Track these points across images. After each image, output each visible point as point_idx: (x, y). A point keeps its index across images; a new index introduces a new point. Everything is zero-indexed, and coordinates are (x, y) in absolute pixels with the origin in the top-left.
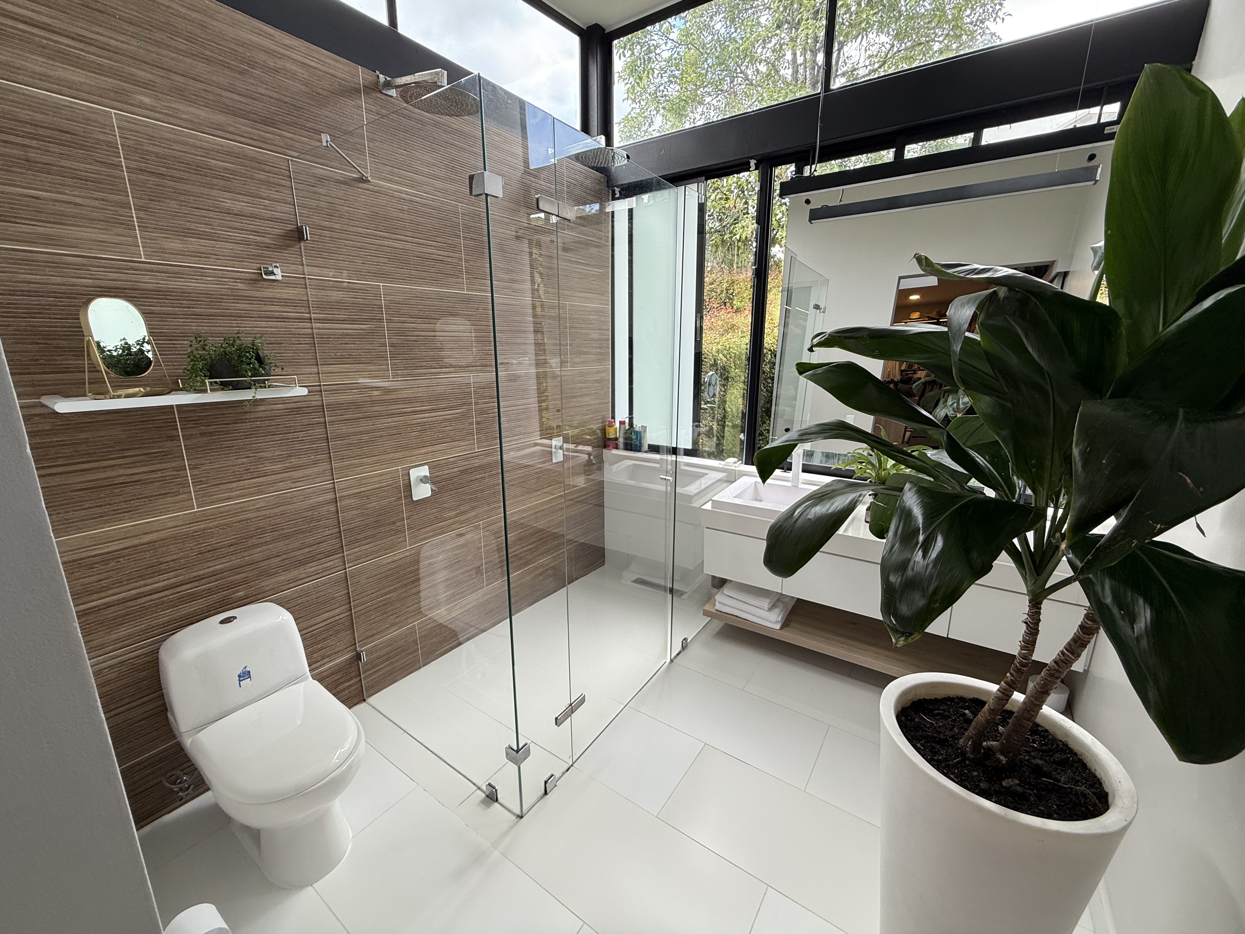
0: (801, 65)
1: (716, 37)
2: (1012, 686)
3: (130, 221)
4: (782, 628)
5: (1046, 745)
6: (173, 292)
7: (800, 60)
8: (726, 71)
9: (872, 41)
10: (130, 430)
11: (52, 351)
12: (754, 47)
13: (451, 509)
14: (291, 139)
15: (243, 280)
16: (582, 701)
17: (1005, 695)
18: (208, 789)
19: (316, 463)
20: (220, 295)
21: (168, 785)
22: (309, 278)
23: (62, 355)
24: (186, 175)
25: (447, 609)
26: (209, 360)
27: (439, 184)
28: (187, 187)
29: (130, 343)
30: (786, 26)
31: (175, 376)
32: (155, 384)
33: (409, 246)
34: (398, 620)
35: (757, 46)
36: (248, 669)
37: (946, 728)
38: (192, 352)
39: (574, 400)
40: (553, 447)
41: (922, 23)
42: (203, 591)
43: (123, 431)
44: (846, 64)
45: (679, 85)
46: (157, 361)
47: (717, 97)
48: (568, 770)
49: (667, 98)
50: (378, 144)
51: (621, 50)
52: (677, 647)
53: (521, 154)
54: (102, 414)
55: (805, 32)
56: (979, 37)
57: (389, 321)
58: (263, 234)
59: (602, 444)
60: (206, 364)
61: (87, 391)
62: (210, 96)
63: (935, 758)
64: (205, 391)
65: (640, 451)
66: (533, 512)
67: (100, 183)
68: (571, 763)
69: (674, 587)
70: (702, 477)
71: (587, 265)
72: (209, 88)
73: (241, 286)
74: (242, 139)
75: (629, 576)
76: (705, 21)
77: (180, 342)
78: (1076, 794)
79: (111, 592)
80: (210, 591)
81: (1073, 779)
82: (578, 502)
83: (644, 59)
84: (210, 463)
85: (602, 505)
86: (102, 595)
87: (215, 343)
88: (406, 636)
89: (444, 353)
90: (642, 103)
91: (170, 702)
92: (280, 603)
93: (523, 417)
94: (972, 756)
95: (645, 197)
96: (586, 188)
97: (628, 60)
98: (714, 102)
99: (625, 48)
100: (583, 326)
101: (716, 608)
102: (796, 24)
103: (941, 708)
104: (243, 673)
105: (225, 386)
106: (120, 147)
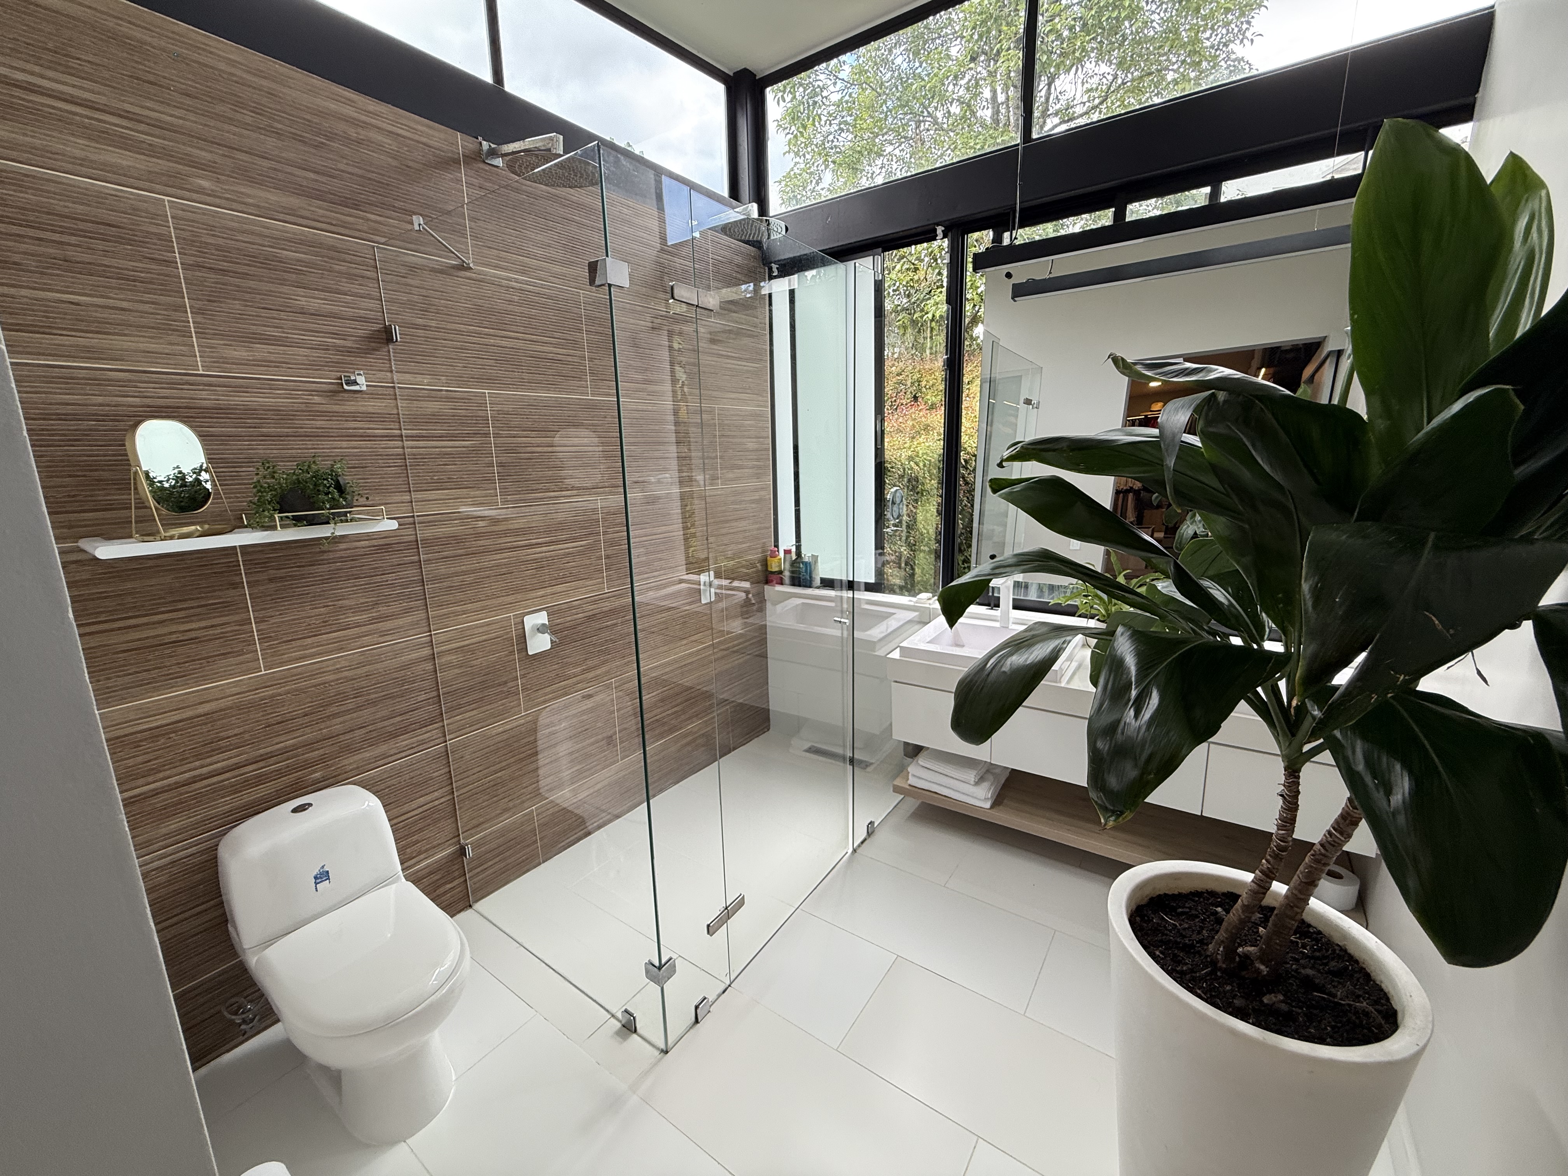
0: (1002, 103)
1: (896, 74)
2: (1269, 876)
3: (185, 327)
4: (992, 807)
5: (1320, 950)
6: (237, 409)
7: (1001, 98)
8: (910, 113)
9: (1090, 72)
10: (184, 577)
11: (93, 485)
12: (943, 84)
13: (576, 664)
14: (376, 222)
15: (321, 393)
16: (740, 902)
17: (1262, 887)
18: (278, 1021)
19: (407, 611)
20: (292, 411)
21: (229, 1016)
22: (399, 388)
23: (105, 489)
24: (252, 270)
25: (574, 790)
26: (279, 491)
27: (557, 269)
28: (252, 284)
29: (185, 471)
30: (982, 58)
31: (240, 510)
32: (215, 521)
33: (520, 344)
34: (511, 804)
35: (946, 83)
36: (326, 869)
37: (1193, 931)
38: (259, 481)
39: (728, 525)
40: (702, 583)
41: (1151, 48)
42: (272, 772)
43: (177, 578)
44: (1059, 100)
45: (852, 133)
46: (217, 493)
47: (900, 145)
48: (724, 992)
49: (838, 150)
50: (481, 223)
51: (780, 94)
52: (861, 834)
53: (657, 229)
54: (150, 559)
55: (1006, 64)
56: (1222, 63)
57: (496, 436)
58: (343, 337)
59: (762, 578)
60: (275, 496)
61: (134, 532)
62: (280, 176)
63: (1179, 969)
64: (274, 528)
65: (810, 587)
66: (677, 666)
67: (151, 283)
68: (728, 983)
69: (855, 756)
70: (887, 617)
71: (740, 359)
72: (278, 166)
73: (317, 399)
74: (319, 225)
75: (800, 744)
76: (883, 54)
77: (244, 469)
78: (1356, 1013)
79: (161, 775)
80: (280, 773)
81: (1353, 993)
82: (734, 652)
83: (808, 103)
84: (281, 614)
85: (764, 656)
86: (150, 779)
87: (286, 469)
88: (522, 824)
89: (563, 473)
90: (808, 156)
91: (231, 911)
92: (365, 785)
93: (663, 548)
94: (1224, 966)
95: (810, 274)
96: (738, 266)
97: (789, 105)
98: (897, 152)
99: (784, 92)
100: (736, 434)
101: (909, 782)
102: (995, 55)
103: (1187, 905)
104: (321, 874)
105: (298, 521)
106: (174, 240)
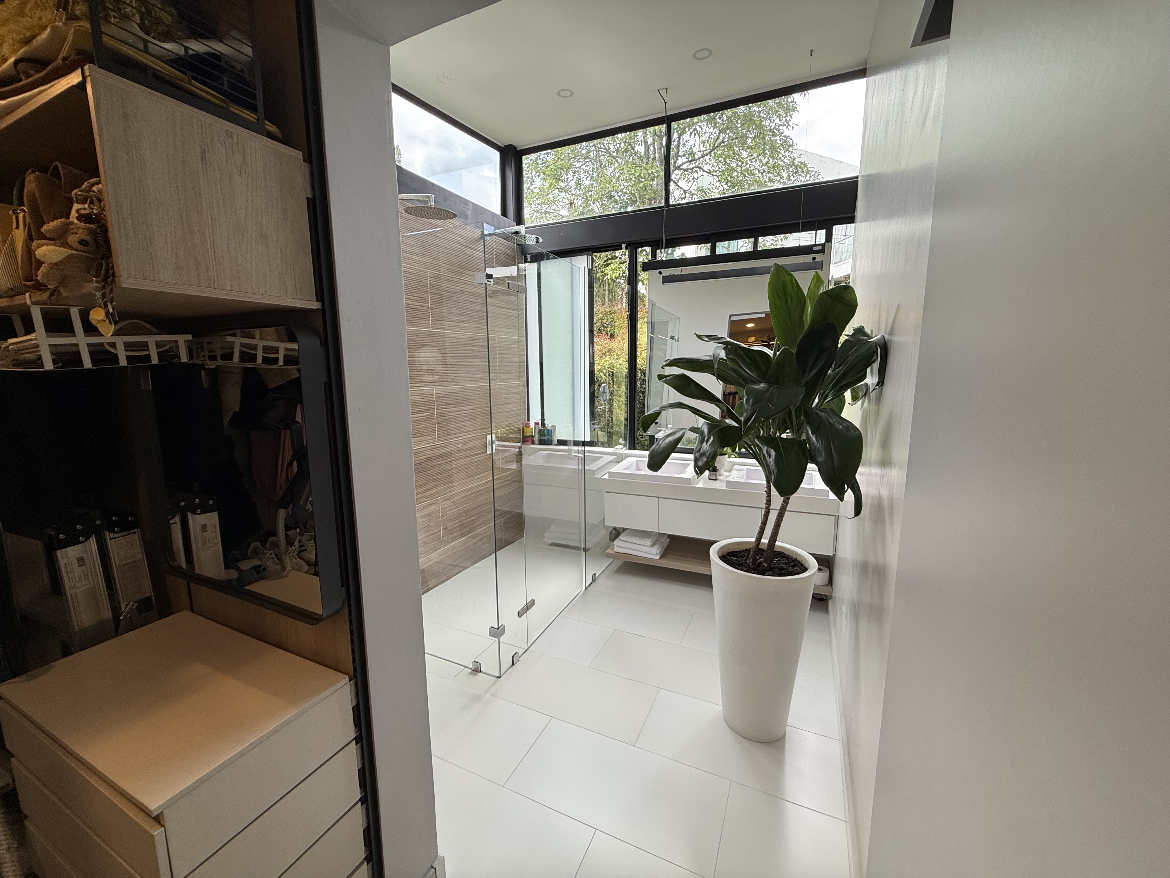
4: (660, 558)
16: (533, 603)
27: (416, 258)
37: (743, 560)
39: (502, 407)
40: (488, 441)
48: (525, 652)
52: (589, 580)
59: (521, 440)
65: (551, 445)
68: (527, 647)
70: (600, 459)
71: (509, 309)
94: (753, 567)
96: (508, 255)
100: (506, 352)
101: (616, 550)
103: (741, 553)
